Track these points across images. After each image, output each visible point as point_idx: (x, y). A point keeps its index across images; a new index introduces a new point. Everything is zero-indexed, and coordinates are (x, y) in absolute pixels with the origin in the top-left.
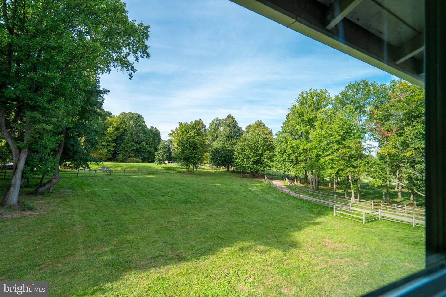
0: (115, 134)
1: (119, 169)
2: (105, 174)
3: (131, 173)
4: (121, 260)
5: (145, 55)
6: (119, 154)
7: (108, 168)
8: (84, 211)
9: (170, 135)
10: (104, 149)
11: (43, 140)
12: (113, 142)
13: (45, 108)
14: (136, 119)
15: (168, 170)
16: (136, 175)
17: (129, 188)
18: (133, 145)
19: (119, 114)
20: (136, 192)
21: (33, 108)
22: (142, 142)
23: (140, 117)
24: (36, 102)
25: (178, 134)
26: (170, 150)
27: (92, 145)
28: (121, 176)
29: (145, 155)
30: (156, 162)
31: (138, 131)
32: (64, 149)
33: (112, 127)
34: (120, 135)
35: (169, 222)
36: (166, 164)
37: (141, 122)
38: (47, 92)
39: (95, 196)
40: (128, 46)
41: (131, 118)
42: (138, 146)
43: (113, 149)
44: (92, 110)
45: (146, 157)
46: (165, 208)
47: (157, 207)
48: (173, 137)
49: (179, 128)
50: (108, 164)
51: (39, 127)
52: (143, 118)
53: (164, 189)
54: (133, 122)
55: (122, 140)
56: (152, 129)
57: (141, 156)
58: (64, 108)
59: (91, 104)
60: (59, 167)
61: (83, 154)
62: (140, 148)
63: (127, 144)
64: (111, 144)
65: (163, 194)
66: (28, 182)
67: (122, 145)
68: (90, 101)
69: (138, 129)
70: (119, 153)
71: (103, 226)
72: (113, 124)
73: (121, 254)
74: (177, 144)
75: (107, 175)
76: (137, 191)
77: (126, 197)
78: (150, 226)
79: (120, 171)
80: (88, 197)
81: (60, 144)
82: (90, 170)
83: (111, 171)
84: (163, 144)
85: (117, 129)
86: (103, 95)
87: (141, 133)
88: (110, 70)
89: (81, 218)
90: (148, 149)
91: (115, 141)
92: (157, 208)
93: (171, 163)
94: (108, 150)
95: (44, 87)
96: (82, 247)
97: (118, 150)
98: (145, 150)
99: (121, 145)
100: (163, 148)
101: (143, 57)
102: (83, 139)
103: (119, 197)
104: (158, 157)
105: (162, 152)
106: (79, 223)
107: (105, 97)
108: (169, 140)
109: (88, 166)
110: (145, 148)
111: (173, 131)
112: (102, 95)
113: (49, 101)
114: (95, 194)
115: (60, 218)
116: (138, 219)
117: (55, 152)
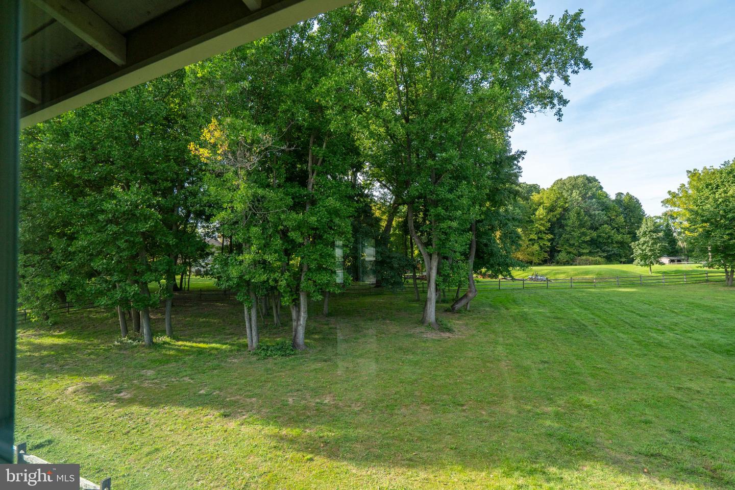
0: (548, 218)
1: (561, 276)
2: (539, 285)
3: (585, 284)
4: (574, 436)
5: (581, 66)
6: (560, 251)
7: (542, 275)
8: (511, 341)
9: (665, 202)
10: (533, 245)
11: (450, 241)
12: (546, 232)
13: (448, 200)
14: (584, 186)
15: (671, 277)
16: (595, 287)
17: (582, 311)
18: (584, 234)
19: (552, 184)
20: (597, 319)
21: (436, 203)
22: (601, 225)
23: (591, 180)
24: (437, 195)
25: (688, 197)
26: (672, 235)
27: (513, 241)
28: (566, 288)
29: (610, 249)
30: (636, 261)
31: (590, 207)
32: (477, 251)
33: (541, 209)
34: (558, 219)
35: (679, 389)
36: (663, 264)
37: (594, 189)
38: (446, 179)
39: (526, 319)
40: (547, 66)
41: (573, 186)
42: (595, 234)
43: (549, 244)
44: (505, 189)
45: (614, 254)
46: (666, 357)
47: (646, 352)
48: (674, 204)
49: (690, 183)
50: (542, 270)
51: (444, 225)
52: (596, 180)
53: (661, 317)
54: (578, 192)
55: (562, 226)
56: (621, 197)
57: (604, 251)
58: (467, 195)
59: (502, 179)
60: (474, 275)
61: (501, 256)
62: (599, 236)
63: (572, 233)
64: (544, 235)
65: (660, 328)
66: (444, 296)
67: (564, 236)
68: (501, 177)
69: (590, 203)
70: (559, 249)
71: (540, 370)
72: (543, 203)
73: (574, 425)
74: (688, 220)
75: (542, 288)
76: (599, 317)
77: (578, 327)
78: (632, 389)
79: (564, 281)
80: (515, 320)
81: (470, 245)
82: (513, 279)
83: (547, 280)
84: (649, 224)
85: (551, 209)
86: (518, 162)
87: (597, 208)
88: (525, 119)
89: (508, 351)
90: (617, 237)
91: (551, 230)
92: (646, 355)
93: (679, 261)
94: (541, 247)
95: (443, 173)
96: (511, 395)
97: (558, 244)
98: (609, 240)
99: (560, 236)
100: (650, 232)
101: (577, 72)
102: (498, 234)
103: (564, 325)
104: (640, 251)
105: (648, 241)
106: (505, 358)
107: (521, 163)
108: (666, 214)
109: (510, 274)
110: (609, 237)
111: (674, 193)
112: (516, 162)
113: (451, 191)
114: (524, 317)
115: (482, 347)
116: (603, 370)
117: (466, 256)
